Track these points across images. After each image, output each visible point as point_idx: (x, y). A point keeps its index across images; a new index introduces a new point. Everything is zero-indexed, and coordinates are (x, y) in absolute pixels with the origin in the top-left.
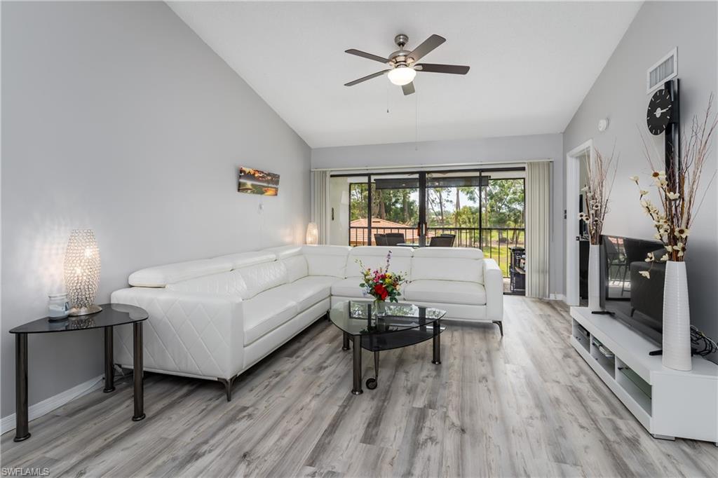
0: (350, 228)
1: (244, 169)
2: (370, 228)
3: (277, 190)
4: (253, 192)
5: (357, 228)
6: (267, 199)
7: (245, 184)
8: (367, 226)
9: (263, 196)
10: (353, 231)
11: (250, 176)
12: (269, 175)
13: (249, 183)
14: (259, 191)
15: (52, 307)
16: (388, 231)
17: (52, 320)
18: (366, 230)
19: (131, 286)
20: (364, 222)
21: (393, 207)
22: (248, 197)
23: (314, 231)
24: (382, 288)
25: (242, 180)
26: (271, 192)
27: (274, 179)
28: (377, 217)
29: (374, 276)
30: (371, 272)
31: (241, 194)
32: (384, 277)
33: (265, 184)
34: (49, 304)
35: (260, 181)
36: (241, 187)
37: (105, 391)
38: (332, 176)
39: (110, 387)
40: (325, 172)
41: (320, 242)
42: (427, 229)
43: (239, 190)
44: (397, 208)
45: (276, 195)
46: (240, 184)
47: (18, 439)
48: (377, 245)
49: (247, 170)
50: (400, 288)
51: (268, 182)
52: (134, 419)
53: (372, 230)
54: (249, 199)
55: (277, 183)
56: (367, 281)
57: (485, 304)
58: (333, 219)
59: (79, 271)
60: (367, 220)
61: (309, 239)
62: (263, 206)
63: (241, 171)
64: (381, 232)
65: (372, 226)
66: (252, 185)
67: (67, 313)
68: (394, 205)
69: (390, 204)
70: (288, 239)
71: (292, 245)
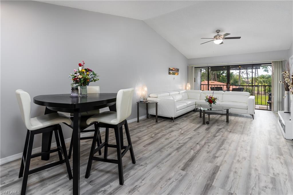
0: (201, 85)
1: (170, 68)
2: (208, 85)
3: (178, 73)
4: (172, 74)
5: (204, 85)
6: (176, 76)
7: (170, 72)
8: (207, 84)
9: (175, 75)
10: (202, 86)
11: (172, 70)
12: (176, 69)
13: (171, 72)
14: (174, 74)
15: (141, 99)
16: (216, 86)
17: (141, 102)
18: (207, 86)
19: (150, 97)
20: (206, 82)
21: (222, 76)
22: (171, 76)
23: (189, 86)
24: (211, 101)
25: (170, 71)
26: (177, 74)
27: (178, 70)
28: (213, 80)
29: (209, 97)
30: (208, 96)
31: (169, 75)
32: (211, 98)
33: (175, 72)
34: (140, 98)
35: (175, 71)
36: (169, 73)
37: (147, 118)
38: (195, 68)
39: (148, 117)
40: (193, 66)
41: (191, 89)
42: (230, 85)
43: (169, 74)
44: (223, 76)
45: (178, 75)
46: (169, 72)
47: (138, 122)
48: (211, 90)
49: (171, 68)
50: (216, 101)
51: (176, 71)
52: (156, 122)
53: (209, 86)
54: (172, 76)
55: (178, 71)
56: (207, 99)
57: (247, 109)
58: (195, 82)
59: (144, 93)
60: (207, 81)
61: (187, 88)
62: (175, 78)
63: (170, 69)
64: (213, 86)
65: (209, 84)
66: (172, 72)
67: (143, 100)
68: (222, 74)
69: (220, 74)
70: (181, 88)
71: (182, 90)
